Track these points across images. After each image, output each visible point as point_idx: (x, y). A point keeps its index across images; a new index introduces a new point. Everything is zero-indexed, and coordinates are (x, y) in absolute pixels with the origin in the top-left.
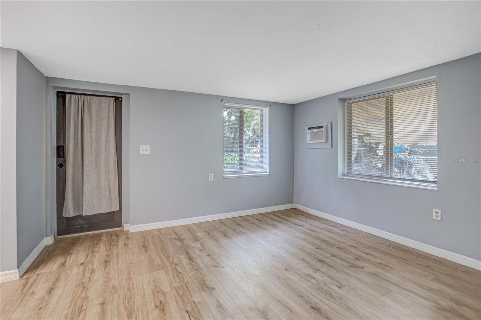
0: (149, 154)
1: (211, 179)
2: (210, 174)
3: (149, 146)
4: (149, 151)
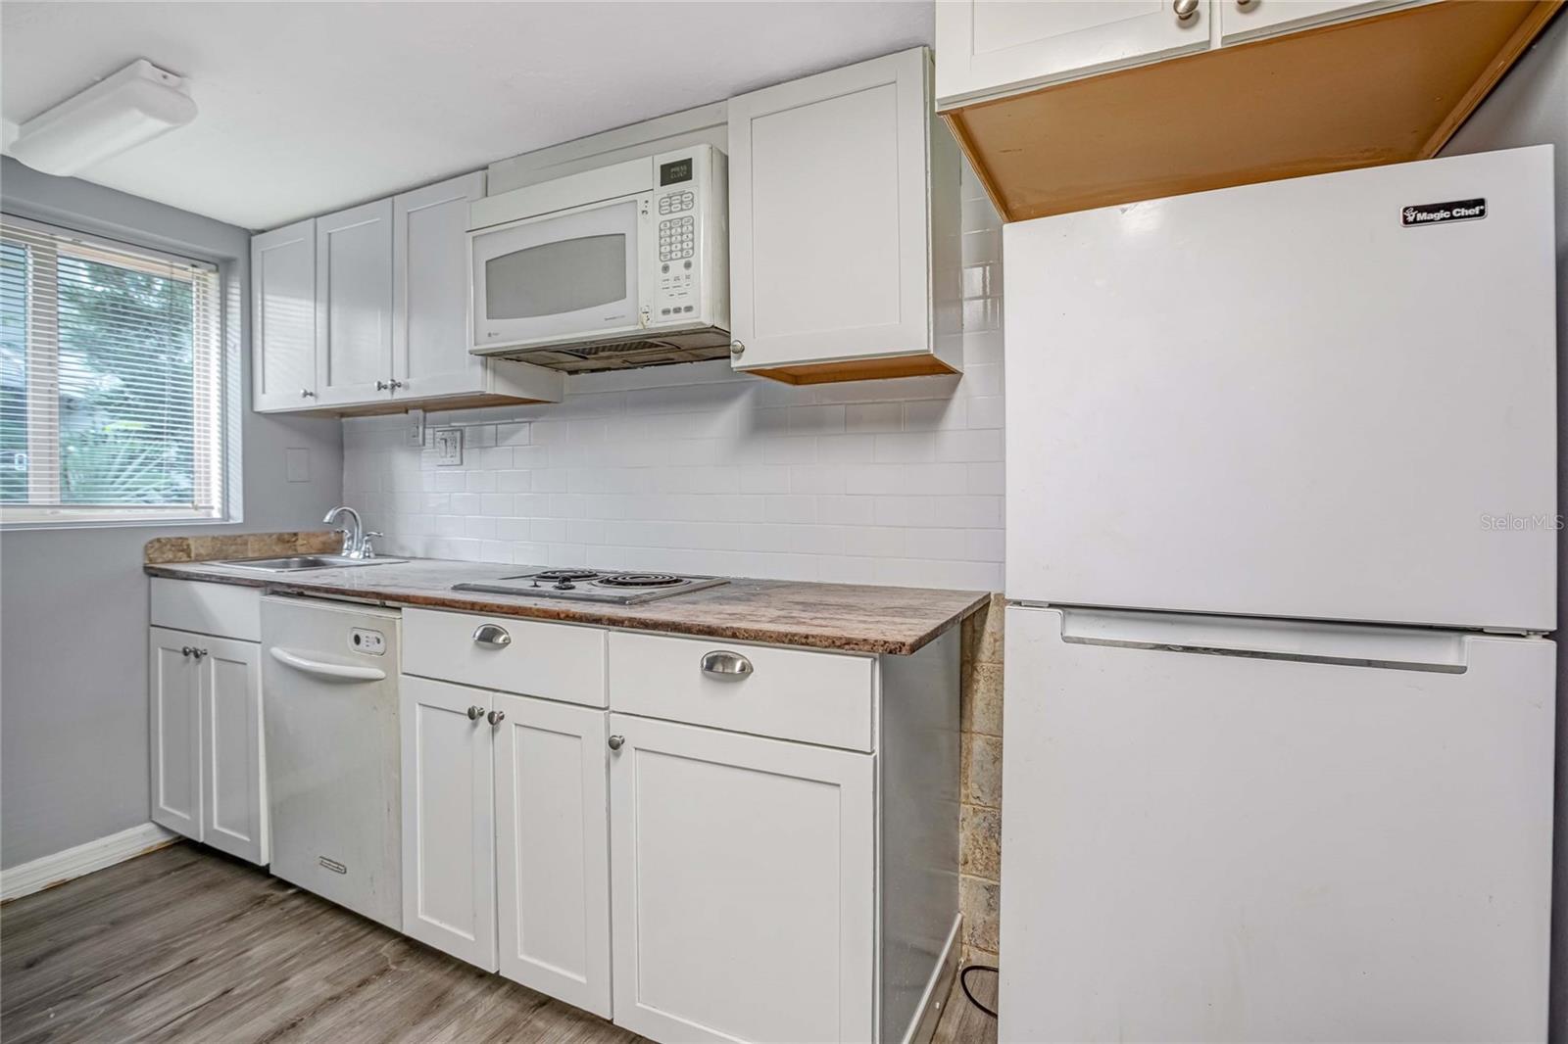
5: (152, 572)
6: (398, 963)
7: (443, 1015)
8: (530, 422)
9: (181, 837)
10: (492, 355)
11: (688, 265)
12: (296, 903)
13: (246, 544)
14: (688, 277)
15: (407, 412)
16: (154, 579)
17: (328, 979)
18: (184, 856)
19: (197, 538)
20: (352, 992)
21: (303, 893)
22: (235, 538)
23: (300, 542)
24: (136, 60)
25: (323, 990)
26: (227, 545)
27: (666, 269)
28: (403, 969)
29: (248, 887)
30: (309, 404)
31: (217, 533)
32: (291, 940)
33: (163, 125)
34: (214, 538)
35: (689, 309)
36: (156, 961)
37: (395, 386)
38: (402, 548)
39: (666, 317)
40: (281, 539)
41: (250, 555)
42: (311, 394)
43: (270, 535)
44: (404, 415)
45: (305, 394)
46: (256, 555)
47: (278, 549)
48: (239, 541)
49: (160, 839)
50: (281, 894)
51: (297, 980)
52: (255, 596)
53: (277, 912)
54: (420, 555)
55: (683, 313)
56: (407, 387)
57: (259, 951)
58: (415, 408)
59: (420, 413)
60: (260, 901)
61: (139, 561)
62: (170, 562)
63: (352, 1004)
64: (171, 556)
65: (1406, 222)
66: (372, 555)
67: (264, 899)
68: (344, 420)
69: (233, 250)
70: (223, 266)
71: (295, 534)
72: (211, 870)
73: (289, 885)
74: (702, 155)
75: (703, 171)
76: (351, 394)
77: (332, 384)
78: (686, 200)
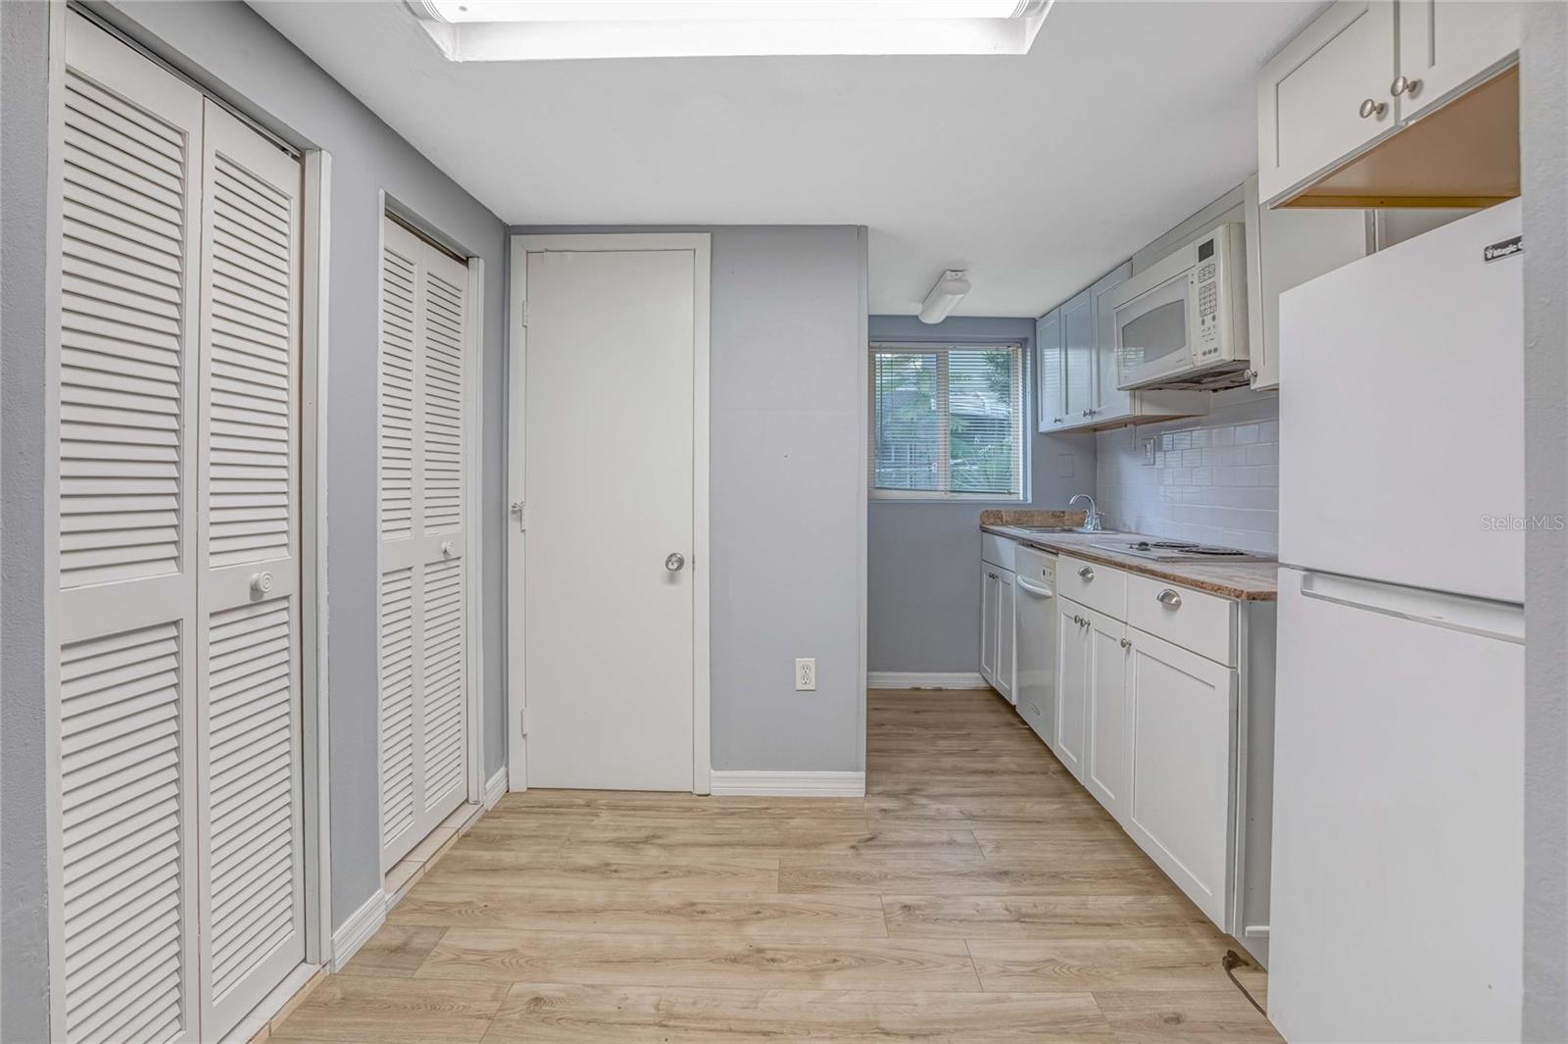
5: (985, 531)
6: (1054, 774)
7: (1057, 800)
8: (1191, 431)
9: (992, 687)
10: (1138, 388)
11: (1214, 318)
12: (1026, 732)
13: (1032, 516)
14: (1214, 327)
15: (1126, 426)
16: (984, 534)
17: (1018, 765)
18: (989, 696)
19: (1006, 512)
20: (1024, 773)
21: (1030, 729)
22: (1027, 512)
23: (1066, 518)
24: (945, 272)
25: (1013, 767)
26: (1022, 517)
27: (1203, 322)
28: (1054, 776)
29: (1009, 717)
30: (1058, 426)
31: (1018, 509)
32: (1014, 744)
33: (961, 296)
34: (1015, 512)
35: (1216, 350)
36: (957, 729)
37: (1092, 413)
38: (1125, 526)
39: (1205, 358)
40: (1054, 515)
41: (1036, 524)
42: (1059, 420)
43: (1048, 512)
44: (1125, 429)
45: (1056, 421)
46: (1039, 524)
47: (1052, 521)
48: (1029, 515)
49: (982, 685)
50: (1021, 726)
51: (1005, 759)
52: (1013, 544)
53: (1014, 731)
54: (1134, 530)
55: (1208, 355)
56: (1099, 413)
57: (997, 742)
58: (1130, 423)
59: (1132, 426)
60: (1010, 725)
61: (977, 522)
62: (993, 524)
63: (1022, 777)
64: (992, 521)
65: (1487, 259)
66: (1099, 528)
67: (1013, 725)
68: (1097, 433)
69: (1026, 333)
70: (1023, 343)
71: (1063, 512)
72: (1000, 707)
73: (1027, 724)
74: (1219, 236)
75: (1220, 247)
76: (1074, 419)
77: (1067, 413)
78: (1211, 271)
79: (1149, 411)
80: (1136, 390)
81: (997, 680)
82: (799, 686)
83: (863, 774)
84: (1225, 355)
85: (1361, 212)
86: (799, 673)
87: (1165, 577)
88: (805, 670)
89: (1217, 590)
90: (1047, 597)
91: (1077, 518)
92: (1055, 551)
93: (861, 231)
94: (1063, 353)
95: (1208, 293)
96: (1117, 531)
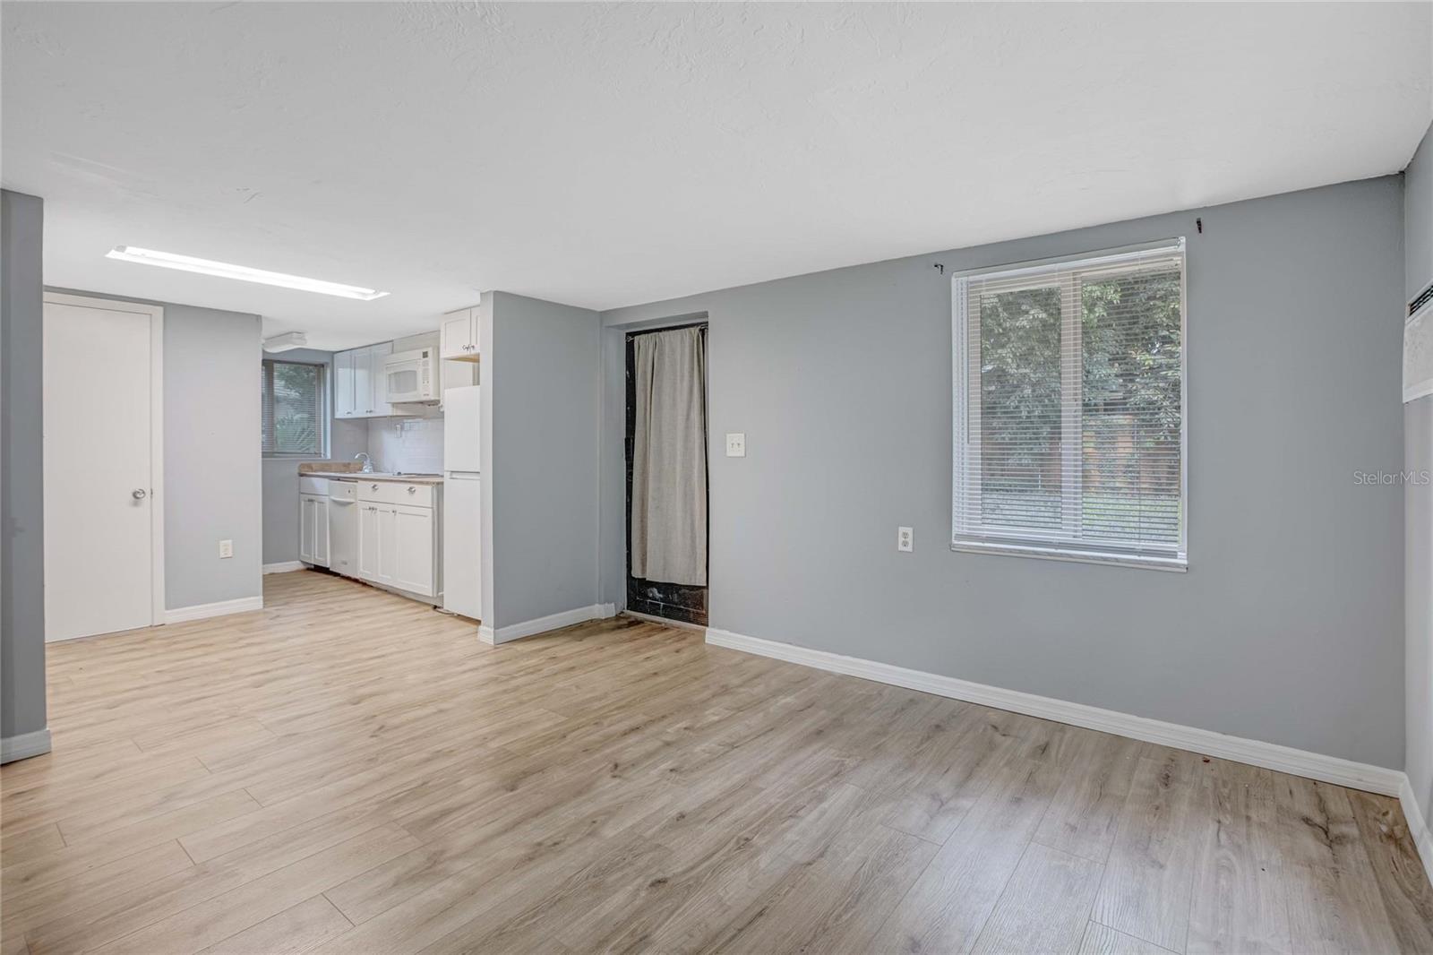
0: (743, 455)
1: (905, 544)
2: (902, 530)
3: (743, 435)
4: (742, 447)
5: (302, 475)
11: (427, 381)
13: (331, 466)
14: (427, 385)
16: (302, 478)
19: (315, 464)
23: (355, 464)
27: (423, 382)
30: (349, 416)
31: (322, 462)
34: (321, 464)
35: (427, 393)
38: (385, 468)
39: (423, 396)
40: (344, 465)
41: (333, 470)
42: (350, 413)
43: (340, 464)
45: (348, 413)
48: (329, 465)
50: (333, 577)
52: (326, 481)
60: (326, 578)
61: (296, 471)
62: (305, 471)
66: (373, 467)
69: (326, 360)
70: (325, 365)
71: (353, 462)
74: (430, 350)
75: (430, 354)
76: (360, 413)
77: (355, 409)
78: (426, 364)
79: (400, 413)
80: (395, 405)
81: (315, 558)
82: (222, 555)
83: (262, 597)
84: (432, 397)
85: (471, 363)
86: (222, 549)
87: (410, 482)
88: (226, 548)
89: (427, 483)
90: (352, 503)
91: (357, 467)
92: (356, 480)
93: (258, 318)
94: (353, 371)
95: (425, 371)
96: (380, 471)
